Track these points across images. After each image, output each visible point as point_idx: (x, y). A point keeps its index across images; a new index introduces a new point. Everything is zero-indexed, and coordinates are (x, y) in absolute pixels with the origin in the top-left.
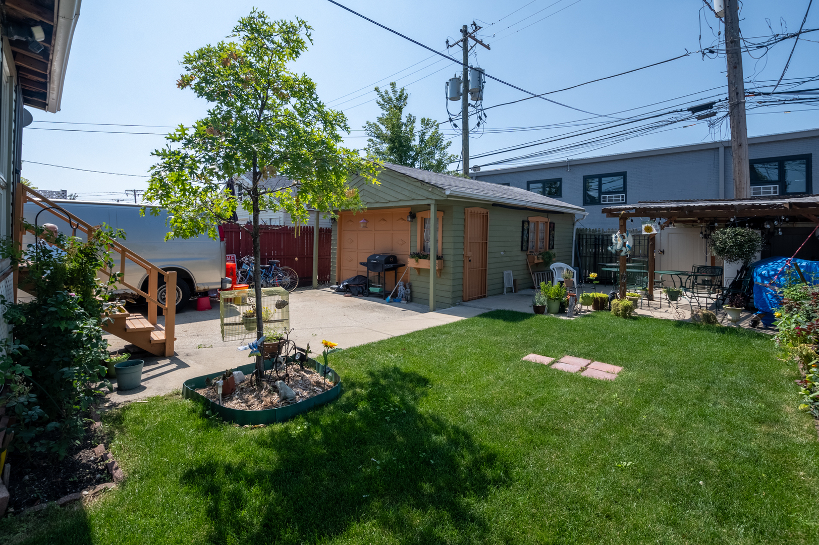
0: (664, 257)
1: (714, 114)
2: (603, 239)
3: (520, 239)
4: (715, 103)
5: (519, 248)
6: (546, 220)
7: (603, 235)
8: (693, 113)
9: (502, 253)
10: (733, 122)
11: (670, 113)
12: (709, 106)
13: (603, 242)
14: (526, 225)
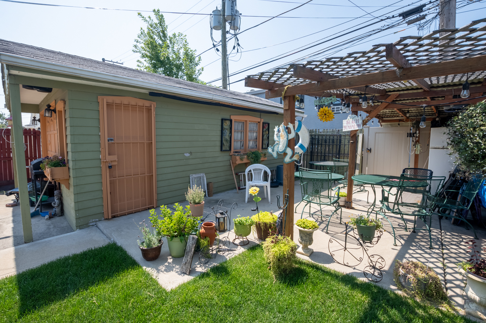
0: (371, 155)
1: (423, 17)
2: (318, 139)
3: (219, 138)
4: (424, 5)
5: (218, 148)
6: (259, 120)
7: (319, 135)
8: (404, 18)
9: (187, 155)
10: (443, 21)
11: (382, 20)
12: (419, 9)
13: (318, 142)
14: (227, 125)
